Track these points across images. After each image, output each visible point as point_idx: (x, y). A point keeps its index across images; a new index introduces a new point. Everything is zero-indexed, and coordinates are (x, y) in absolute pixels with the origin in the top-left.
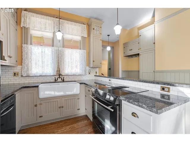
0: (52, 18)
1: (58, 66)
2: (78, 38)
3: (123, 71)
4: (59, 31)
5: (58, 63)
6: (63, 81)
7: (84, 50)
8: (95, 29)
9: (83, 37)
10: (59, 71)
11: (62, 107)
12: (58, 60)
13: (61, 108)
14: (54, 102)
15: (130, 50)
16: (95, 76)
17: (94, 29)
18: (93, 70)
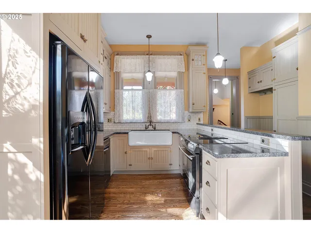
0: (142, 56)
1: (149, 111)
2: (174, 74)
3: (247, 118)
4: (149, 71)
5: (149, 108)
6: (155, 129)
7: (182, 89)
8: (196, 59)
9: (180, 73)
10: (150, 117)
11: (152, 159)
12: (149, 104)
13: (150, 160)
14: (144, 152)
15: (258, 82)
16: (197, 124)
17: (193, 60)
18: (195, 116)
